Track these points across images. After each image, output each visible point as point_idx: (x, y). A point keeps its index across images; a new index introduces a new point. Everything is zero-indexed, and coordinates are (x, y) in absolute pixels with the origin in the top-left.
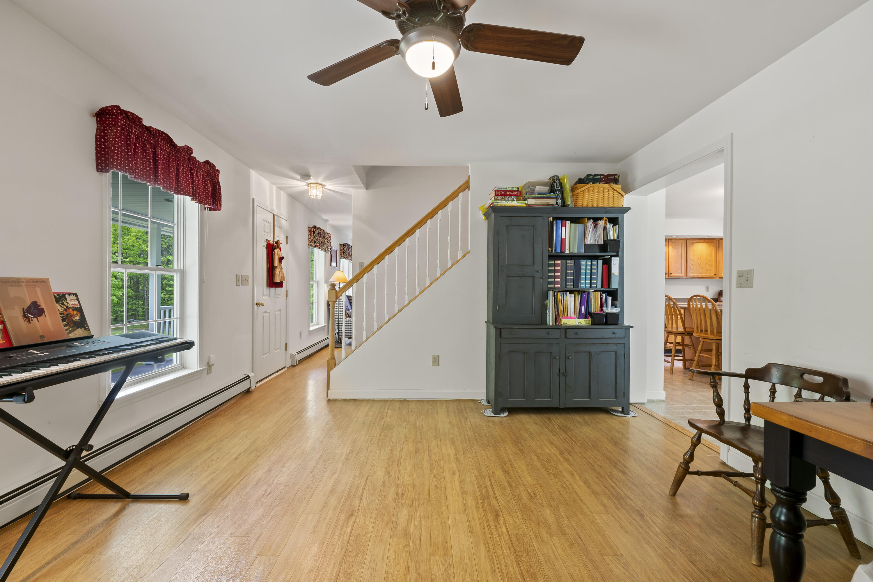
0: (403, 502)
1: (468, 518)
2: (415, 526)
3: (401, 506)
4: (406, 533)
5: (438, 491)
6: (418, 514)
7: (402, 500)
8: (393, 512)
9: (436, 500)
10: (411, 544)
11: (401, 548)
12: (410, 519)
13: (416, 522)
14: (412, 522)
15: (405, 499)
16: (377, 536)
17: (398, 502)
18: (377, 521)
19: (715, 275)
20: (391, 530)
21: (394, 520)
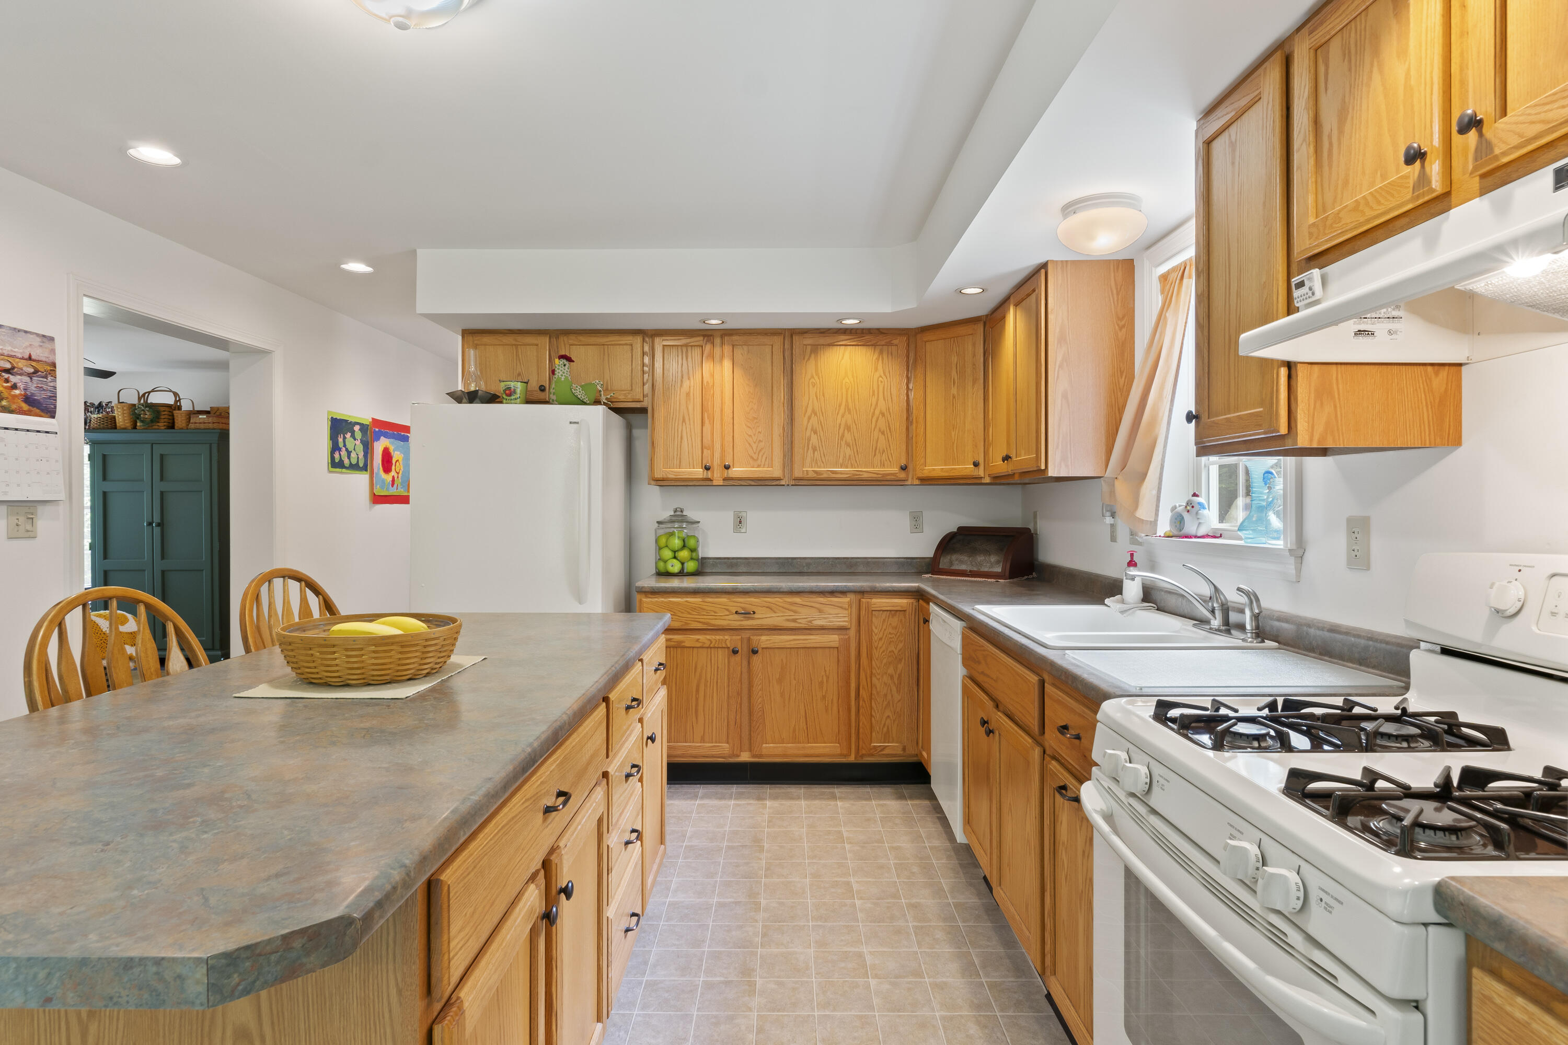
19: (904, 468)
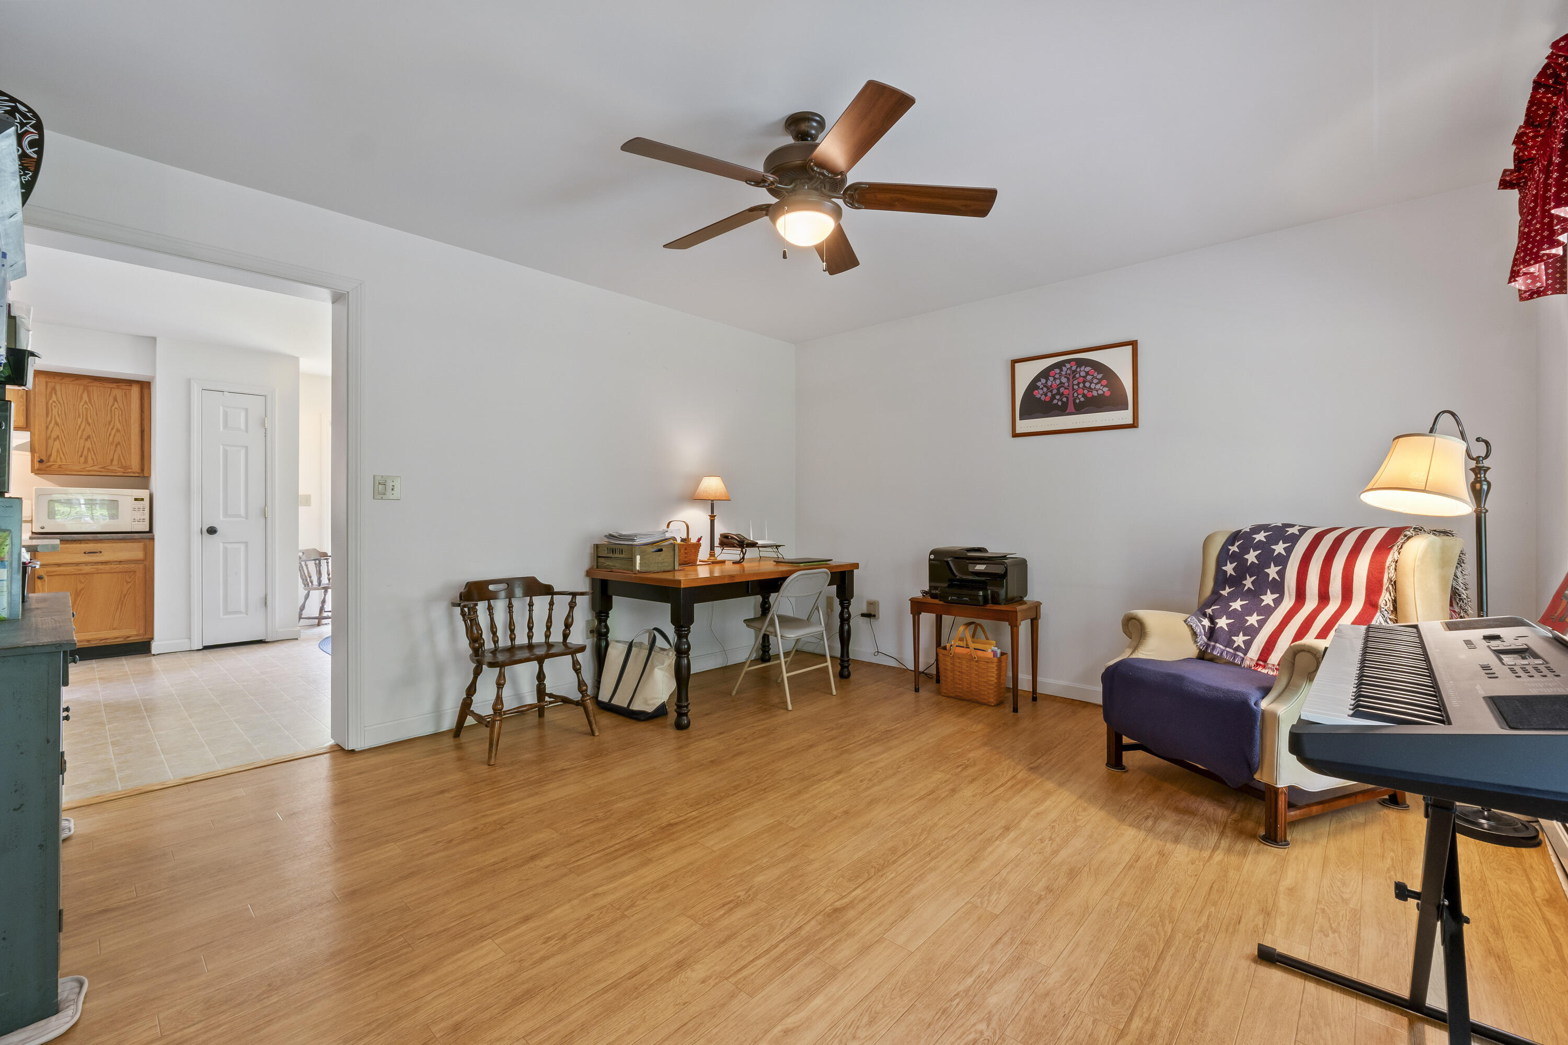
0: (982, 1026)
1: (887, 930)
2: (992, 963)
3: (996, 1018)
4: (1016, 962)
5: (881, 1006)
6: (970, 981)
7: (982, 1033)
8: (1021, 1013)
9: (907, 990)
10: (1018, 942)
11: (1040, 945)
12: (992, 980)
13: (985, 969)
14: (992, 973)
15: (973, 1030)
16: (1076, 982)
17: (995, 1033)
18: (1067, 1012)
20: (1044, 981)
21: (1027, 995)
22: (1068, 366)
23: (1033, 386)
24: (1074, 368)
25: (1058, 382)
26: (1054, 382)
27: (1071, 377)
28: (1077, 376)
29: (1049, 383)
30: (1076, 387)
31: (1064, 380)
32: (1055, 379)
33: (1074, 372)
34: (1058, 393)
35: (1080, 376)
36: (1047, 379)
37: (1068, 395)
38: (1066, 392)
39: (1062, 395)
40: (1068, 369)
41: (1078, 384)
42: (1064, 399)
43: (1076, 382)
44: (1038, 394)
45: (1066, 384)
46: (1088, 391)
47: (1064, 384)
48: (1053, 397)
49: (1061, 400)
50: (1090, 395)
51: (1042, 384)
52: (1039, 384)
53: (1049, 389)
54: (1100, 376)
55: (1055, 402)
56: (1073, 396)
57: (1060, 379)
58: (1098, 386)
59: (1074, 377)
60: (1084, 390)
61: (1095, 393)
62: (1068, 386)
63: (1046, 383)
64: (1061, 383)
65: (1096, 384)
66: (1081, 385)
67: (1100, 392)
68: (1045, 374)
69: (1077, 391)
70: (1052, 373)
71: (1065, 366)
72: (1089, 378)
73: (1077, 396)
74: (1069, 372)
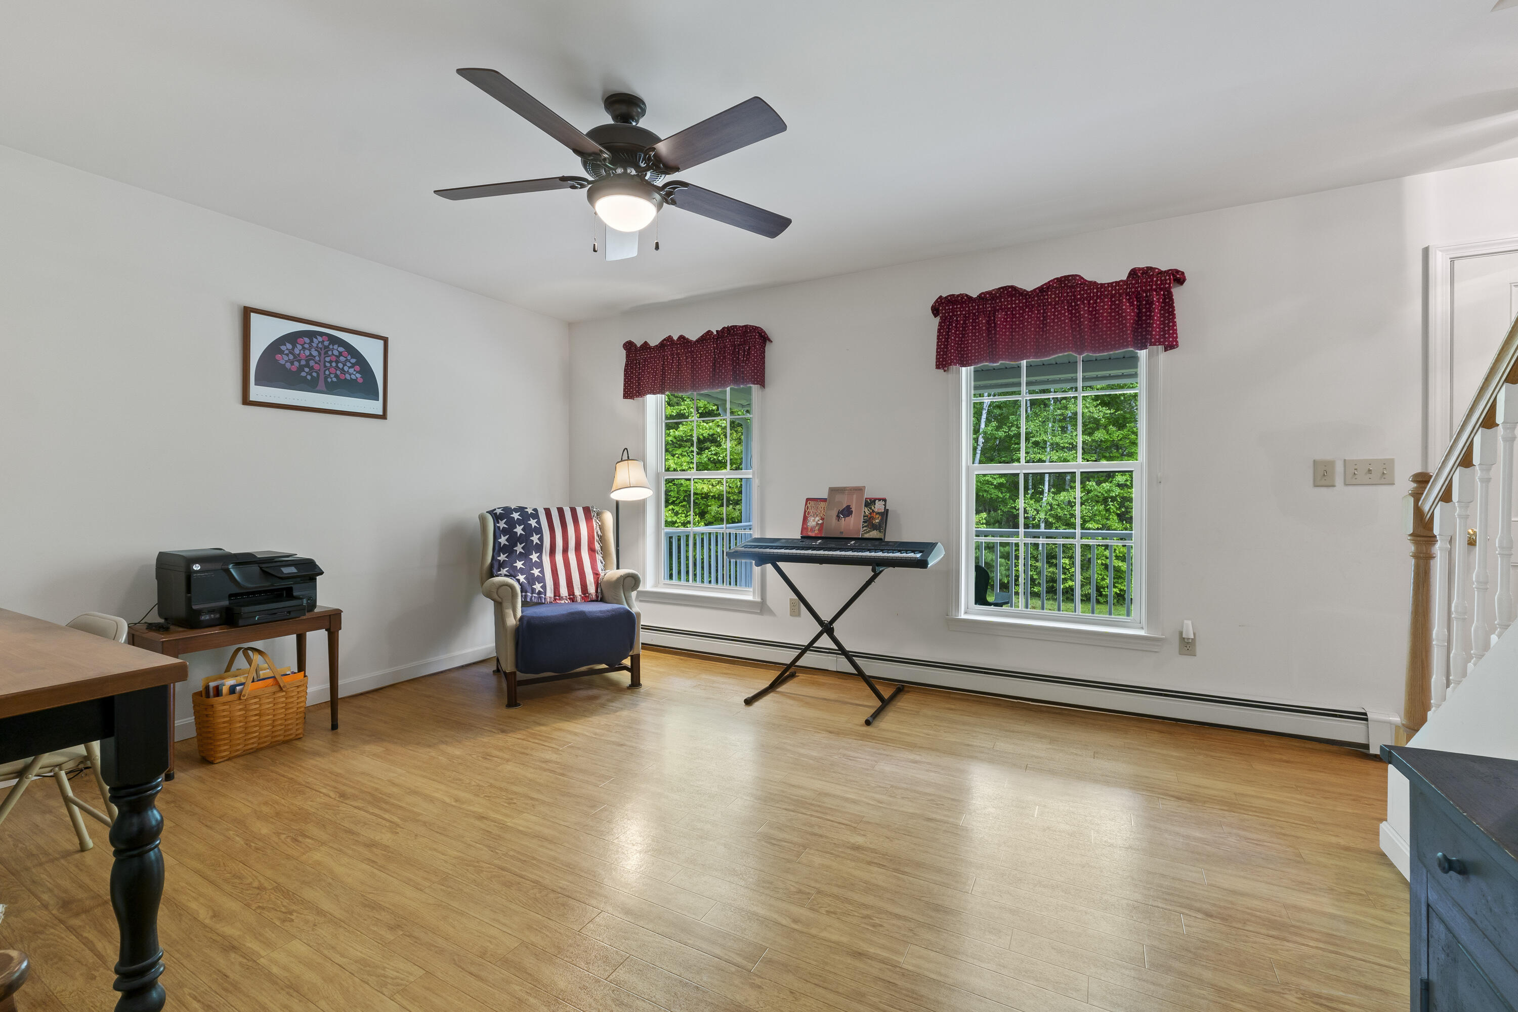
22: (320, 339)
23: (274, 348)
24: (326, 343)
25: (307, 352)
26: (302, 352)
27: (323, 352)
28: (330, 353)
29: (297, 351)
30: (328, 365)
31: (315, 353)
32: (304, 348)
33: (326, 347)
34: (307, 365)
35: (333, 354)
36: (294, 346)
37: (319, 370)
38: (316, 367)
39: (311, 368)
40: (319, 342)
41: (331, 362)
42: (315, 374)
43: (328, 359)
44: (282, 359)
45: (317, 358)
46: (341, 373)
47: (315, 357)
48: (301, 368)
49: (311, 374)
50: (342, 377)
51: (287, 349)
52: (283, 348)
53: (297, 358)
54: (353, 361)
55: (303, 374)
56: (325, 374)
57: (310, 350)
58: (351, 370)
59: (326, 353)
60: (336, 370)
61: (348, 377)
62: (320, 361)
63: (293, 349)
64: (311, 354)
65: (350, 367)
66: (334, 364)
67: (353, 377)
68: (292, 338)
69: (329, 369)
70: (300, 340)
71: (317, 338)
72: (342, 359)
73: (329, 375)
74: (320, 345)
